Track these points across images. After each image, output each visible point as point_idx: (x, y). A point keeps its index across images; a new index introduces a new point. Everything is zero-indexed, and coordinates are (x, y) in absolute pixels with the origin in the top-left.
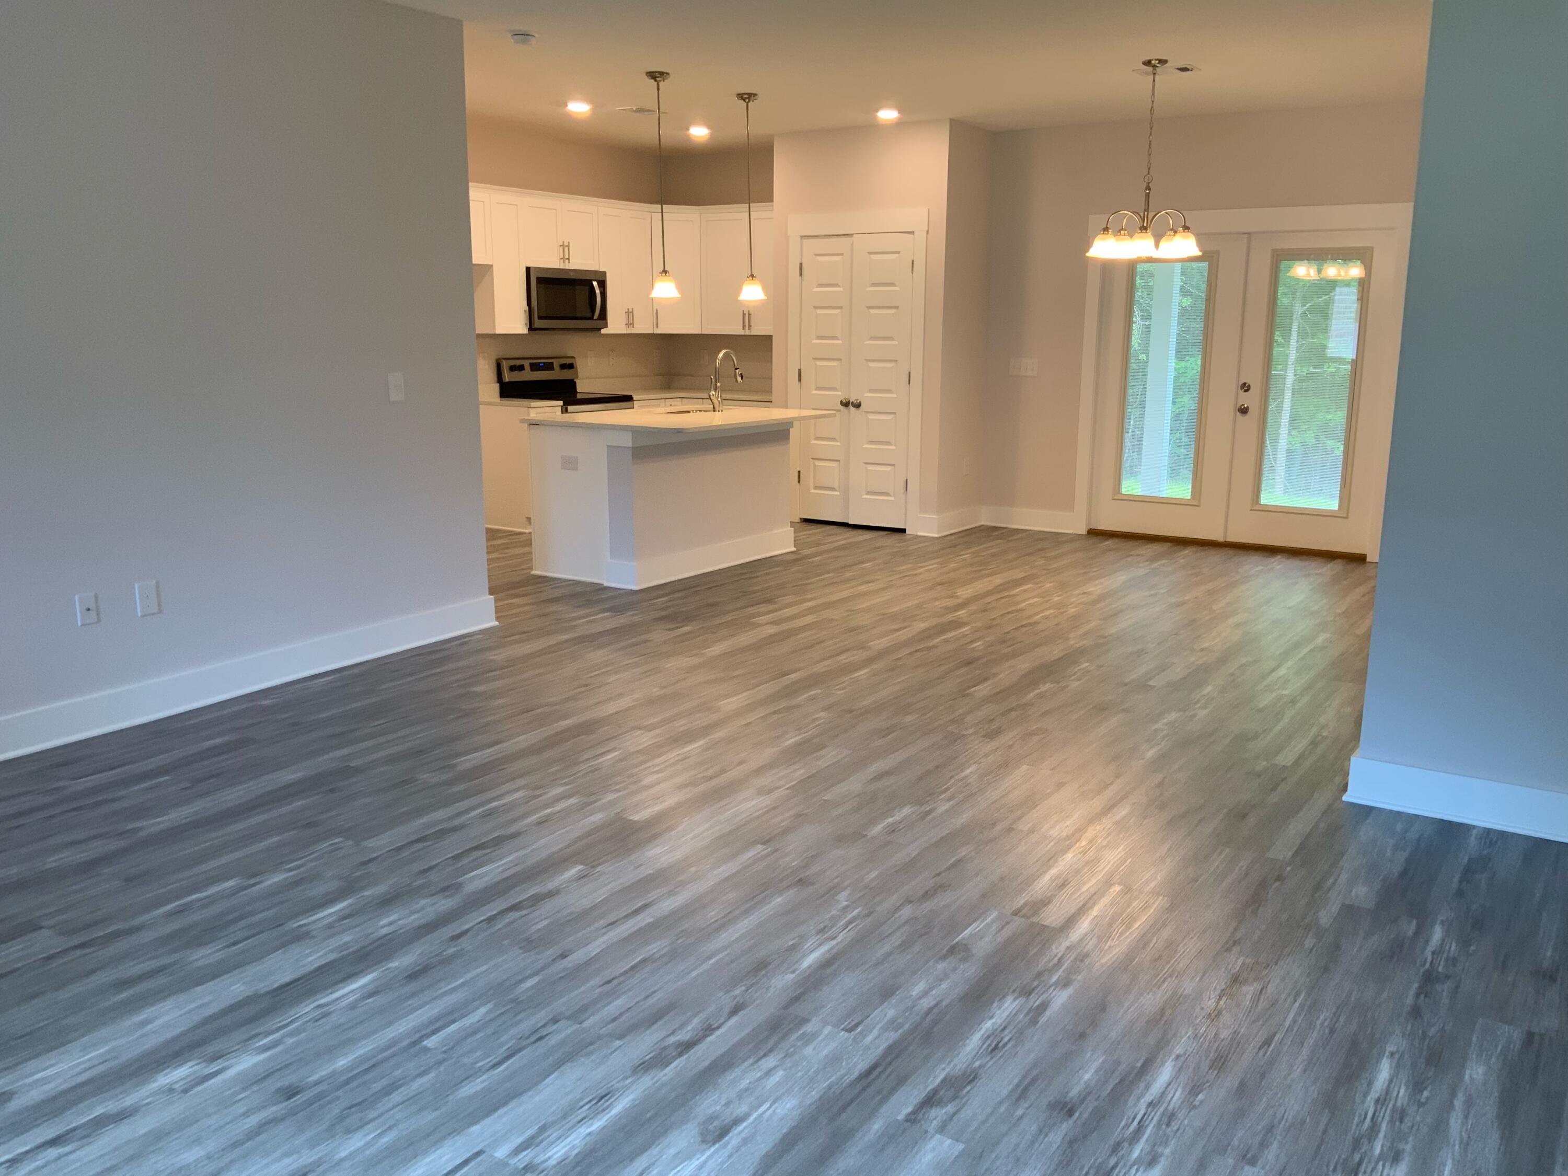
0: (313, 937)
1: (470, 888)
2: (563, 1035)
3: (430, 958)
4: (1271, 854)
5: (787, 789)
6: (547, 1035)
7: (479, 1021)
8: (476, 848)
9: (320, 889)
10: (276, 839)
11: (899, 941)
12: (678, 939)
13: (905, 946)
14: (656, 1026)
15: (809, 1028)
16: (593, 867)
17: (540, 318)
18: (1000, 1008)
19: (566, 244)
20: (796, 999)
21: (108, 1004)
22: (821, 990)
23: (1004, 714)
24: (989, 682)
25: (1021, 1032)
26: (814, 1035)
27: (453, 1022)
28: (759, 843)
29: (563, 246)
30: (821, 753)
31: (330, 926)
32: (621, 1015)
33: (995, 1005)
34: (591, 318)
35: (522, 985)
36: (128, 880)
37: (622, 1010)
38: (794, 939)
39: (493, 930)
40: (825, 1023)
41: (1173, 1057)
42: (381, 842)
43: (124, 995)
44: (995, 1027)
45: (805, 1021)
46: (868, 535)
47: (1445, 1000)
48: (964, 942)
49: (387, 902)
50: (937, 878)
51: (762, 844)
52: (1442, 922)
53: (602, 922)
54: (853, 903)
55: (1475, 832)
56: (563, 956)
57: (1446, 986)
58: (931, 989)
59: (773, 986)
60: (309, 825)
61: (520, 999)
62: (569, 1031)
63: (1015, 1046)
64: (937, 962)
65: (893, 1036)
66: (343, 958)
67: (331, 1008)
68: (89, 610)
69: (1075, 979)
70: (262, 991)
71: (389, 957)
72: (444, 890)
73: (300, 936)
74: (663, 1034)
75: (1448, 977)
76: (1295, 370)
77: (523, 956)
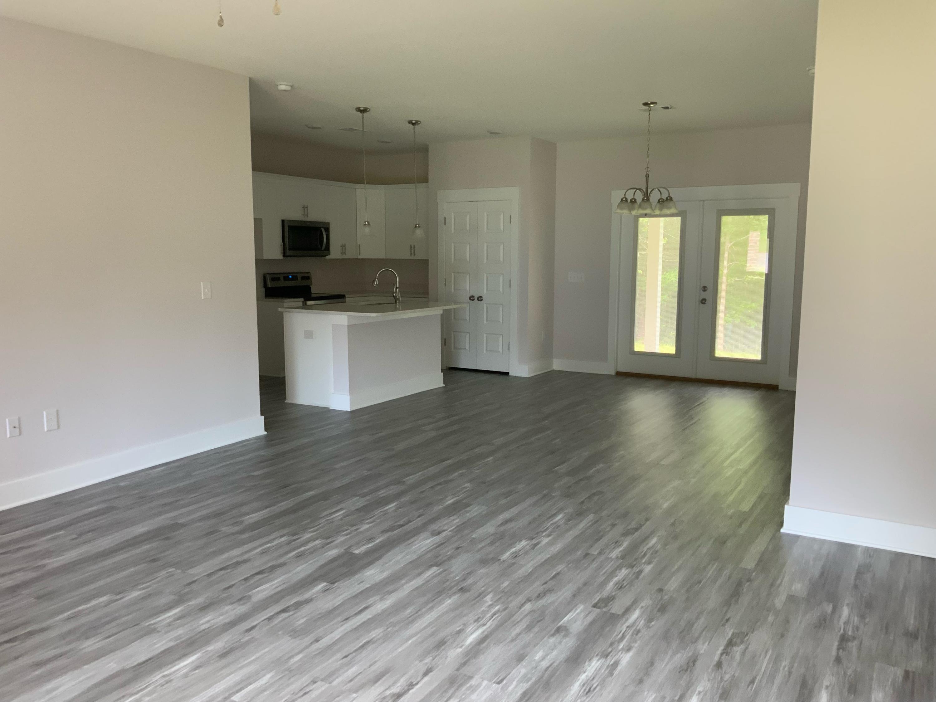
0: (159, 632)
1: (255, 599)
2: (320, 691)
3: (233, 644)
4: (743, 565)
5: (450, 531)
6: (309, 691)
7: (266, 683)
8: (258, 574)
9: (162, 601)
10: (132, 569)
11: (525, 626)
12: (388, 628)
13: (529, 628)
14: (377, 685)
15: (473, 682)
16: (333, 583)
17: (290, 249)
18: (589, 666)
19: (306, 206)
20: (464, 664)
21: (29, 677)
22: (479, 658)
23: (576, 483)
24: (565, 464)
25: (604, 680)
26: (479, 686)
27: (250, 684)
28: (433, 566)
29: (303, 207)
30: (468, 509)
31: (169, 624)
32: (356, 676)
33: (587, 664)
34: (320, 249)
35: (292, 660)
36: (39, 598)
37: (355, 675)
38: (460, 626)
39: (272, 625)
40: (483, 679)
41: (697, 692)
42: (199, 571)
43: (38, 672)
44: (588, 678)
45: (471, 678)
46: (488, 376)
47: (855, 651)
48: (564, 625)
49: (204, 608)
50: (544, 586)
51: (436, 566)
52: (848, 605)
53: (339, 619)
54: (495, 602)
55: (860, 549)
56: (317, 641)
57: (854, 644)
58: (547, 655)
59: (449, 657)
60: (154, 561)
61: (292, 669)
62: (323, 688)
63: (601, 689)
64: (549, 638)
65: (525, 686)
66: (177, 645)
67: (172, 677)
68: (15, 427)
69: (634, 646)
70: (128, 667)
71: (208, 642)
72: (240, 600)
73: (151, 631)
74: (383, 688)
75: (854, 638)
76: (727, 279)
77: (292, 641)
